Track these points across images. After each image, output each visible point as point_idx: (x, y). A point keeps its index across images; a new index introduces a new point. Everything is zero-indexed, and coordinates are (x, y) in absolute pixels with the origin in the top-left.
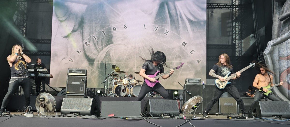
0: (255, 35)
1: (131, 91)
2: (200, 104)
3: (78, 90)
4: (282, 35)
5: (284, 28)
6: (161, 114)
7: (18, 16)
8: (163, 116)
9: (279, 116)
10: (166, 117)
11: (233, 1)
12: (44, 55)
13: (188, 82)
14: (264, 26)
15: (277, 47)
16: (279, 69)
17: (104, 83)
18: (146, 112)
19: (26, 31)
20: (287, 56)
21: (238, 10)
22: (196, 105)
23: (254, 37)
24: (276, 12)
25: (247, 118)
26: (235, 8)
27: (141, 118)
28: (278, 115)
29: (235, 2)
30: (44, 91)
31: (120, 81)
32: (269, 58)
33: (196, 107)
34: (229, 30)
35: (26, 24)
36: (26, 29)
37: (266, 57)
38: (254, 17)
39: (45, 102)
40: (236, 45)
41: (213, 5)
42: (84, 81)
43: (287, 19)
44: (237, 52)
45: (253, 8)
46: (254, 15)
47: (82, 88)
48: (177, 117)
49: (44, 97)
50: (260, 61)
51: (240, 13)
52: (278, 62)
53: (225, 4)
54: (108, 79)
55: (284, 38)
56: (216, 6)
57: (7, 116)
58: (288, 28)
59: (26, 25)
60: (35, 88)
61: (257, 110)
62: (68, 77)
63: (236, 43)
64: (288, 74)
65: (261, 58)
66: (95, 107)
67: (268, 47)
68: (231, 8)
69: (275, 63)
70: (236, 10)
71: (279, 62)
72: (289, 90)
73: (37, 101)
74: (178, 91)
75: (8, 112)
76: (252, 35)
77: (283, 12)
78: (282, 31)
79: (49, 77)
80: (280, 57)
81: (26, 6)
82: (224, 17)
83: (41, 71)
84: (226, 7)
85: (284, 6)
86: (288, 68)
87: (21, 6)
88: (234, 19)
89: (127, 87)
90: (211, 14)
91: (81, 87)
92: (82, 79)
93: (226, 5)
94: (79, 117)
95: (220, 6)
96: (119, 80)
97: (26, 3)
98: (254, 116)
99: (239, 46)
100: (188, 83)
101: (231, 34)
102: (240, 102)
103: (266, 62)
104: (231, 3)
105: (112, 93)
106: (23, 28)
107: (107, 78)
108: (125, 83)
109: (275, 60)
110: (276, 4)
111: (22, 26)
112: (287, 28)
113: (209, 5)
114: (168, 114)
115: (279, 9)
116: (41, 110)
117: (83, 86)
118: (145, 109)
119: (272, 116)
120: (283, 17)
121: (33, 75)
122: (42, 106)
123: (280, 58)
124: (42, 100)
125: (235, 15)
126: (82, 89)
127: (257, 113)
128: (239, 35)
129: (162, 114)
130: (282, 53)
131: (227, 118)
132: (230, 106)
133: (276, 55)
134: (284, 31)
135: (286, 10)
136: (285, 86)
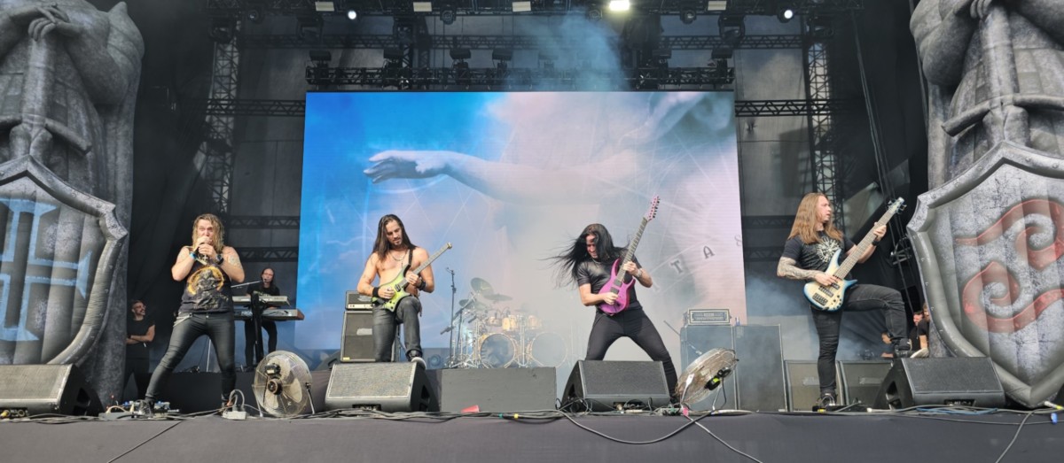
1: (527, 351)
4: (956, 175)
5: (962, 156)
6: (614, 403)
7: (208, 155)
8: (620, 408)
9: (967, 401)
10: (631, 411)
11: (812, 93)
12: (280, 259)
14: (904, 159)
15: (946, 208)
16: (958, 272)
18: (570, 399)
19: (230, 195)
20: (978, 234)
21: (826, 118)
24: (935, 113)
25: (869, 410)
26: (819, 110)
28: (962, 398)
29: (818, 94)
31: (495, 323)
32: (925, 241)
35: (233, 175)
36: (231, 191)
37: (917, 240)
38: (874, 135)
41: (755, 106)
45: (869, 109)
46: (873, 127)
48: (661, 410)
51: (831, 124)
52: (951, 253)
53: (787, 101)
54: (460, 320)
55: (963, 182)
56: (763, 106)
58: (974, 156)
59: (231, 180)
62: (348, 314)
64: (984, 286)
65: (903, 251)
67: (920, 210)
68: (806, 113)
69: (943, 255)
70: (822, 118)
71: (954, 251)
72: (993, 334)
76: (872, 186)
78: (957, 163)
80: (956, 237)
81: (232, 126)
82: (786, 140)
84: (790, 110)
86: (982, 269)
87: (218, 126)
88: (817, 141)
89: (516, 342)
90: (750, 130)
93: (789, 103)
95: (775, 106)
96: (492, 318)
98: (892, 404)
101: (809, 177)
104: (804, 97)
105: (474, 359)
106: (222, 186)
108: (508, 330)
109: (942, 246)
111: (219, 183)
112: (971, 155)
113: (743, 107)
114: (636, 404)
115: (944, 103)
118: (567, 393)
119: (946, 402)
120: (956, 125)
123: (957, 240)
125: (818, 131)
127: (901, 396)
129: (619, 403)
130: (962, 226)
131: (810, 411)
133: (944, 232)
134: (962, 162)
135: (964, 106)
136: (978, 321)
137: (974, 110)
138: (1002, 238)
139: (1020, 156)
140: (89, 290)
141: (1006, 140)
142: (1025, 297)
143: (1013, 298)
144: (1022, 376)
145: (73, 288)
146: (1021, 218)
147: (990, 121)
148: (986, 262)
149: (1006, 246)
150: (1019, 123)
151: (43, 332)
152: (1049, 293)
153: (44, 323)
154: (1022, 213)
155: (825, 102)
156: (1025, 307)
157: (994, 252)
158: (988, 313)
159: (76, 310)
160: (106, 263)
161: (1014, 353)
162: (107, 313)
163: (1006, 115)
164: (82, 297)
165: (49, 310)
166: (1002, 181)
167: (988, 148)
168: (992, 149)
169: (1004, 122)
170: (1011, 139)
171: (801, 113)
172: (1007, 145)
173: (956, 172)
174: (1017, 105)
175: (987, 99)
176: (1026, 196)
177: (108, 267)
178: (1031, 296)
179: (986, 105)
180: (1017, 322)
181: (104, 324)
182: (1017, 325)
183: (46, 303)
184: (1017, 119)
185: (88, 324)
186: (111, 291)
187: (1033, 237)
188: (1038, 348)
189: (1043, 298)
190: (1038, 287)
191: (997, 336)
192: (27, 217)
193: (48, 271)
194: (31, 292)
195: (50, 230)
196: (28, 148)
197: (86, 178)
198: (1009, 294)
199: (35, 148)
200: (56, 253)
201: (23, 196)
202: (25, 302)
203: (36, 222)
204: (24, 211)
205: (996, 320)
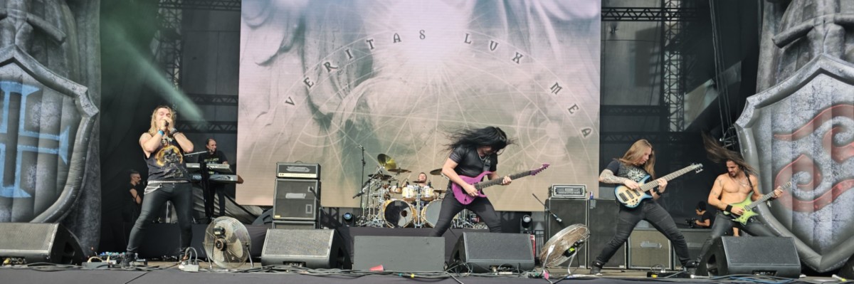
0: (715, 81)
1: (422, 214)
2: (582, 243)
3: (301, 213)
4: (781, 81)
5: (787, 65)
6: (490, 266)
7: (161, 41)
8: (495, 270)
9: (771, 272)
10: (503, 273)
11: (666, 2)
12: (222, 131)
13: (555, 193)
14: (738, 61)
15: (769, 109)
16: (773, 162)
17: (359, 195)
18: (456, 261)
19: (180, 76)
20: (793, 131)
21: (677, 24)
22: (573, 247)
23: (714, 86)
24: (768, 27)
25: (693, 276)
26: (670, 17)
27: (446, 274)
28: (767, 269)
29: (670, 3)
30: (222, 214)
31: (396, 191)
32: (749, 136)
33: (574, 252)
34: (653, 70)
35: (181, 59)
36: (180, 72)
37: (743, 135)
38: (715, 40)
39: (226, 238)
40: (670, 107)
41: (617, 12)
42: (314, 192)
43: (795, 44)
44: (673, 122)
45: (713, 17)
47: (309, 207)
48: (528, 273)
49: (222, 226)
50: (727, 144)
51: (680, 29)
52: (770, 146)
53: (645, 8)
54: (369, 188)
55: (785, 87)
56: (625, 12)
57: (140, 270)
58: (797, 65)
59: (180, 63)
60: (202, 207)
61: (717, 257)
62: (278, 181)
63: (670, 100)
64: (793, 174)
65: (729, 138)
66: (340, 249)
67: (748, 110)
68: (660, 19)
69: (762, 148)
70: (673, 23)
71: (772, 145)
72: (796, 213)
73: (209, 235)
74: (533, 215)
75: (142, 260)
76: (708, 83)
77: (784, 25)
78: (782, 70)
79: (234, 183)
80: (775, 134)
81: (180, 17)
82: (642, 40)
83: (216, 167)
84: (647, 16)
85: (787, 11)
86: (793, 160)
87: (169, 17)
88: (667, 43)
89: (413, 207)
90: (612, 33)
91: (307, 205)
92: (309, 188)
93: (647, 10)
94: (303, 273)
95: (634, 12)
96: (394, 188)
97: (179, 11)
98: (710, 271)
99: (677, 107)
100: (555, 195)
101: (658, 79)
102: (678, 243)
103: (741, 145)
104: (658, 5)
105: (379, 219)
106: (174, 68)
107: (366, 183)
108: (407, 197)
109: (762, 140)
110: (769, 6)
111: (172, 66)
112: (794, 65)
113: (608, 12)
114: (508, 267)
115: (776, 18)
116: (217, 257)
117: (311, 202)
118: (453, 256)
119: (754, 272)
120: (784, 39)
121: (198, 177)
122: (219, 248)
123: (776, 136)
124: (218, 233)
125: (670, 34)
126: (309, 210)
127: (718, 266)
128: (677, 82)
129: (494, 266)
130: (781, 124)
131: (646, 277)
132: (653, 248)
134: (786, 71)
135: (793, 23)
137: (800, 26)
138: (812, 135)
139: (835, 67)
140: (69, 158)
141: (825, 54)
142: (826, 185)
144: (815, 247)
145: (56, 156)
146: (830, 119)
147: (813, 36)
148: (797, 155)
149: (814, 142)
150: (837, 39)
151: (34, 191)
152: (845, 182)
153: (35, 183)
154: (831, 115)
155: (676, 10)
156: (825, 192)
157: (805, 147)
158: (795, 197)
159: (60, 173)
160: (82, 136)
161: (812, 228)
162: (85, 176)
163: (827, 31)
164: (64, 163)
165: (38, 173)
166: (817, 88)
167: (809, 59)
168: (812, 60)
169: (825, 37)
170: (829, 52)
171: (656, 19)
172: (825, 58)
173: (780, 78)
174: (837, 23)
175: (812, 17)
176: (836, 102)
177: (84, 139)
178: (830, 184)
179: (811, 23)
180: (817, 204)
181: (83, 185)
182: (816, 207)
183: (36, 167)
184: (835, 35)
185: (71, 185)
186: (88, 159)
187: (838, 136)
188: (831, 226)
189: (839, 186)
190: (837, 177)
191: (799, 215)
192: (17, 97)
193: (36, 142)
194: (23, 158)
195: (35, 108)
196: (14, 38)
197: (62, 65)
198: (812, 181)
199: (20, 38)
200: (41, 127)
201: (12, 79)
202: (18, 167)
203: (24, 100)
204: (13, 91)
205: (800, 202)
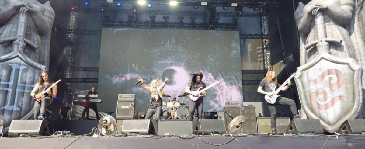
3: (128, 114)
12: (92, 82)
14: (292, 54)
15: (305, 72)
16: (309, 91)
18: (196, 131)
20: (315, 80)
21: (268, 39)
23: (284, 63)
25: (285, 134)
28: (311, 131)
32: (299, 82)
34: (259, 55)
37: (297, 81)
41: (246, 36)
51: (269, 42)
52: (307, 85)
61: (293, 127)
64: (317, 96)
67: (298, 72)
69: (305, 86)
72: (319, 110)
74: (218, 114)
76: (282, 61)
80: (309, 81)
81: (75, 37)
86: (316, 91)
87: (71, 37)
88: (265, 46)
90: (244, 43)
91: (130, 111)
92: (131, 104)
98: (291, 133)
100: (228, 105)
103: (297, 85)
106: (71, 57)
109: (304, 83)
113: (242, 36)
117: (132, 109)
119: (306, 132)
121: (84, 101)
125: (265, 43)
127: (293, 130)
130: (310, 77)
131: (267, 135)
133: (305, 79)
134: (310, 58)
135: (311, 40)
136: (315, 106)
137: (313, 42)
138: (322, 81)
139: (327, 57)
141: (323, 52)
142: (329, 100)
143: (325, 100)
144: (328, 123)
146: (327, 75)
147: (318, 46)
148: (317, 88)
149: (323, 84)
150: (327, 47)
151: (22, 108)
152: (336, 98)
153: (22, 105)
155: (267, 35)
156: (329, 102)
157: (320, 85)
158: (318, 104)
161: (326, 116)
163: (323, 44)
165: (24, 100)
166: (322, 64)
168: (319, 54)
169: (322, 46)
170: (324, 51)
171: (260, 38)
173: (308, 61)
174: (326, 41)
175: (317, 39)
176: (329, 69)
178: (331, 99)
179: (317, 41)
180: (326, 107)
184: (326, 45)
187: (331, 81)
188: (333, 115)
189: (334, 100)
190: (333, 97)
191: (321, 111)
192: (18, 70)
193: (24, 88)
194: (18, 94)
195: (25, 75)
196: (18, 48)
197: (36, 57)
198: (324, 99)
199: (21, 48)
200: (26, 82)
201: (17, 63)
202: (16, 98)
203: (20, 72)
204: (17, 68)
205: (321, 106)
